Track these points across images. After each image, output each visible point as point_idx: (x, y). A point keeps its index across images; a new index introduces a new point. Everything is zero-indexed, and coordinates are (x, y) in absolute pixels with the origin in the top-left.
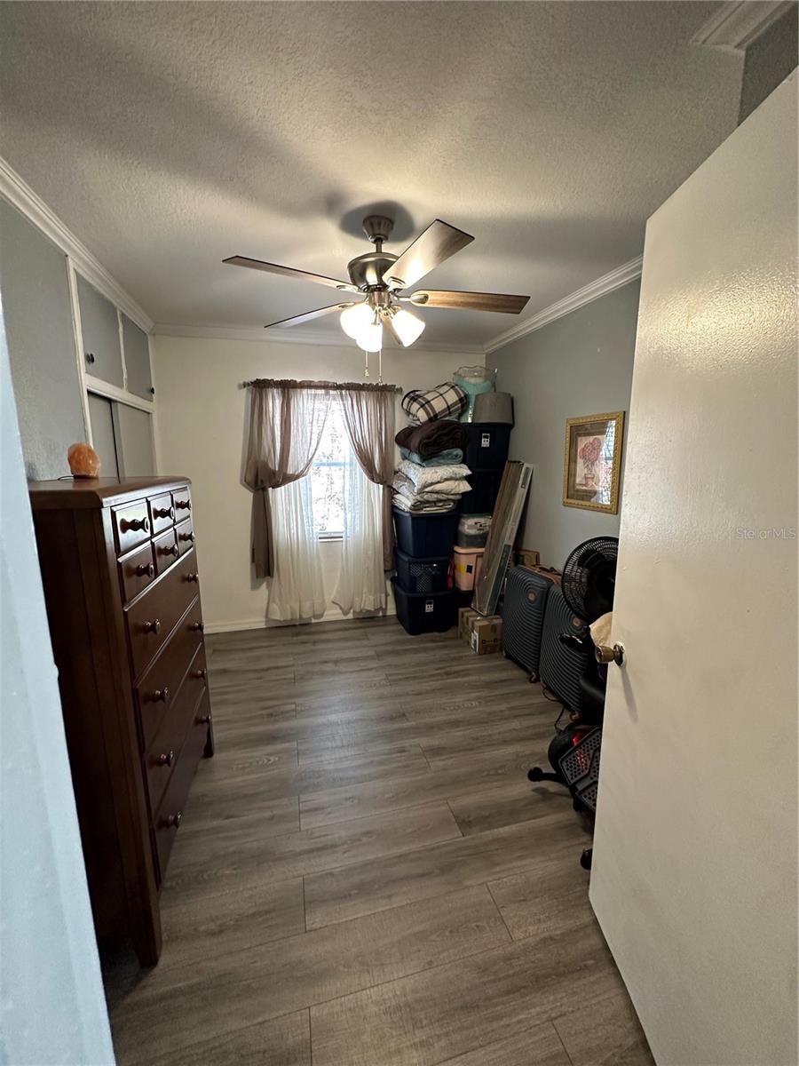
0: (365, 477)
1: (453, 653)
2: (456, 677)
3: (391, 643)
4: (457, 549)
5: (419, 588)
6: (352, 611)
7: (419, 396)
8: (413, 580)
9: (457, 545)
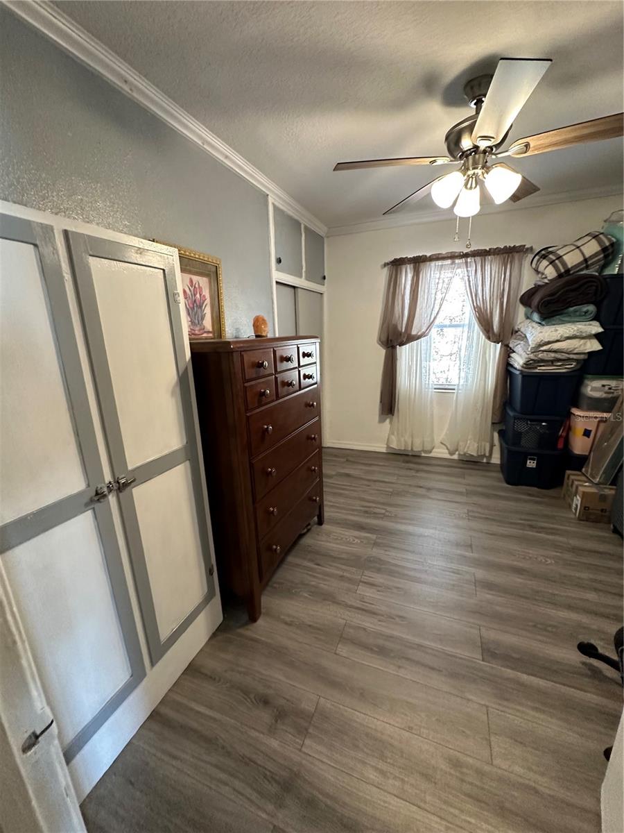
0: (483, 337)
1: (547, 511)
2: (540, 532)
3: (485, 487)
4: (575, 411)
5: (523, 442)
6: (457, 453)
7: (551, 253)
8: (518, 435)
9: (577, 406)
